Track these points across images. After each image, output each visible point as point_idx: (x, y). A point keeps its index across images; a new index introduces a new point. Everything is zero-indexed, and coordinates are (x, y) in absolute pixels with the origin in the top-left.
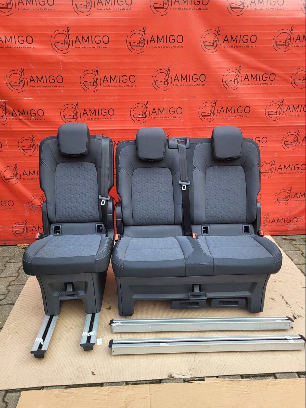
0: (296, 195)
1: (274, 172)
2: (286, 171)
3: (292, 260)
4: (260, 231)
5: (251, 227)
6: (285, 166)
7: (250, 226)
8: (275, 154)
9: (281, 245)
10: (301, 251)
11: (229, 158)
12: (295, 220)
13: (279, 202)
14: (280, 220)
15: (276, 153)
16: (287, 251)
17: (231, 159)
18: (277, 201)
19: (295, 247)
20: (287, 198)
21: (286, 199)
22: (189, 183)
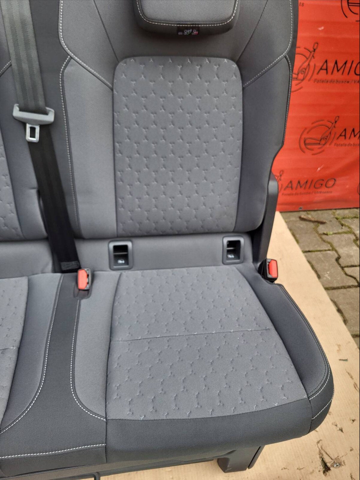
0: (344, 134)
1: (308, 77)
2: (337, 75)
3: (319, 277)
4: (268, 264)
5: (244, 241)
6: (336, 63)
7: (242, 240)
8: (320, 29)
9: (297, 236)
10: (336, 251)
11: (194, 27)
12: (331, 183)
13: (309, 147)
14: (302, 182)
15: (323, 28)
16: (309, 251)
17: (198, 29)
18: (303, 145)
19: (324, 241)
20: (325, 139)
21: (323, 142)
22: (50, 118)
